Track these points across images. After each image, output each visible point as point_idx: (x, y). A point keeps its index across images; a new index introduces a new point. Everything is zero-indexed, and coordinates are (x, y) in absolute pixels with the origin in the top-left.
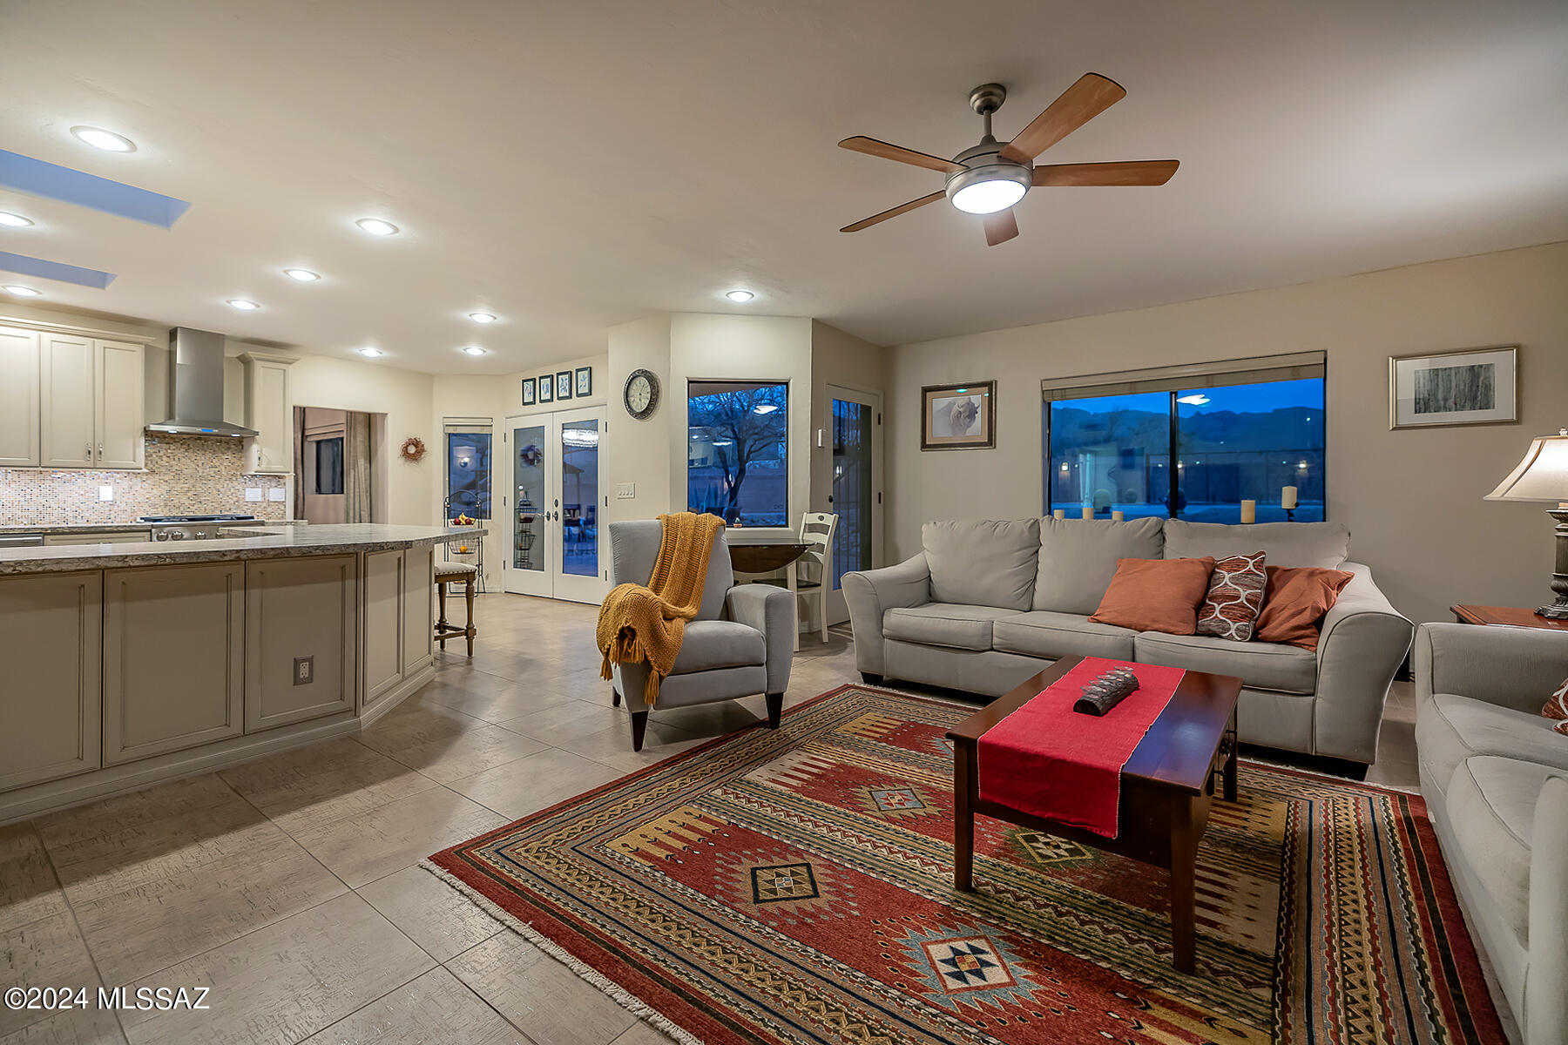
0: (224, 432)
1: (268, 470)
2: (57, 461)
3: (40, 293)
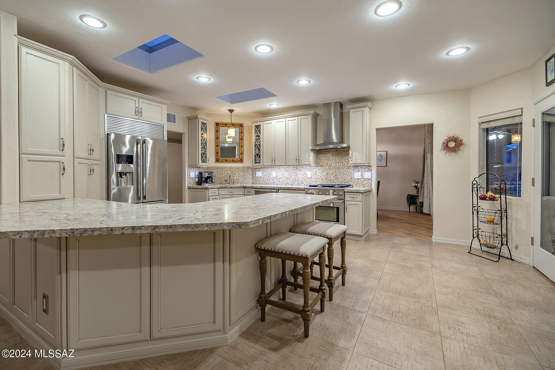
0: (334, 146)
2: (290, 163)
3: (279, 105)
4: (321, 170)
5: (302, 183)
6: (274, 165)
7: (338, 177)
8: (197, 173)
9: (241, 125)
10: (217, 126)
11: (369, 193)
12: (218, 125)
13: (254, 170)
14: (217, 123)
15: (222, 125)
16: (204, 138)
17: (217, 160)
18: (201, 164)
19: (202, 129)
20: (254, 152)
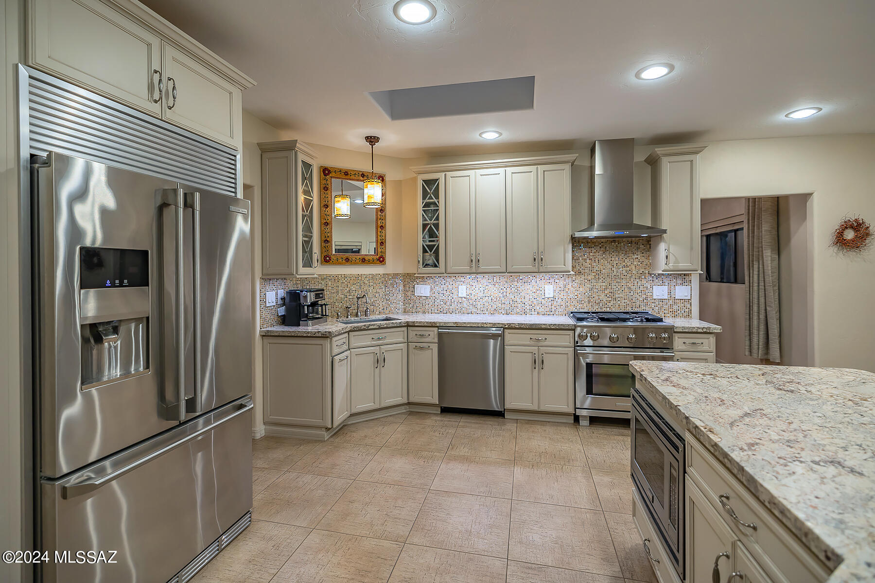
0: (633, 233)
1: (676, 268)
2: (516, 268)
3: (501, 134)
4: (577, 281)
5: (533, 310)
6: (475, 271)
7: (617, 296)
8: (281, 293)
9: (381, 179)
10: (325, 175)
12: (328, 174)
13: (410, 279)
14: (326, 169)
15: (338, 175)
16: (308, 203)
17: (326, 260)
18: (303, 270)
19: (304, 179)
20: (420, 240)
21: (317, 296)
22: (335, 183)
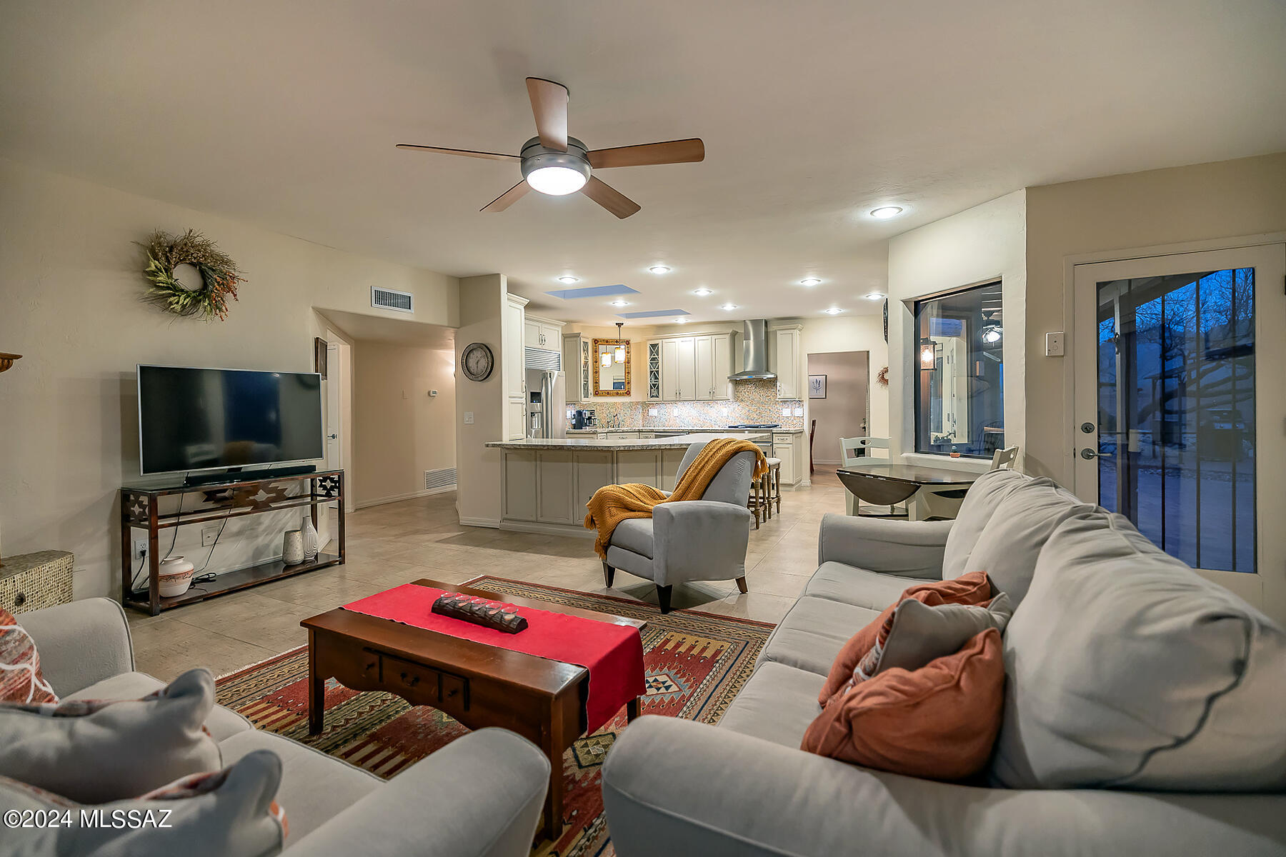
0: (758, 377)
2: (701, 398)
3: (687, 321)
4: (741, 406)
5: (716, 424)
6: (678, 399)
7: (763, 414)
8: (574, 412)
9: (628, 343)
10: (595, 344)
11: (800, 434)
12: (597, 344)
13: (646, 406)
14: (596, 340)
15: (602, 343)
16: (586, 363)
17: (597, 393)
18: (583, 399)
19: (584, 350)
20: (648, 381)
21: (591, 414)
22: (602, 348)
